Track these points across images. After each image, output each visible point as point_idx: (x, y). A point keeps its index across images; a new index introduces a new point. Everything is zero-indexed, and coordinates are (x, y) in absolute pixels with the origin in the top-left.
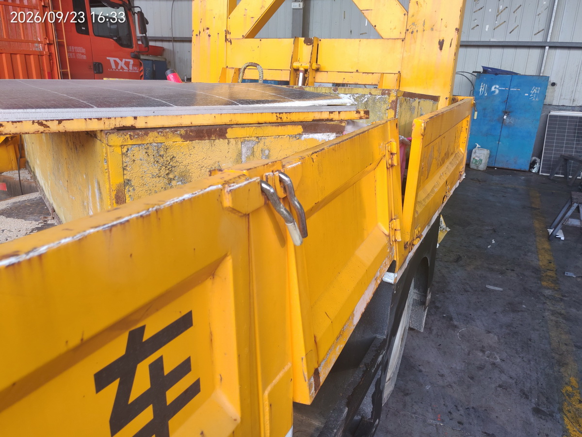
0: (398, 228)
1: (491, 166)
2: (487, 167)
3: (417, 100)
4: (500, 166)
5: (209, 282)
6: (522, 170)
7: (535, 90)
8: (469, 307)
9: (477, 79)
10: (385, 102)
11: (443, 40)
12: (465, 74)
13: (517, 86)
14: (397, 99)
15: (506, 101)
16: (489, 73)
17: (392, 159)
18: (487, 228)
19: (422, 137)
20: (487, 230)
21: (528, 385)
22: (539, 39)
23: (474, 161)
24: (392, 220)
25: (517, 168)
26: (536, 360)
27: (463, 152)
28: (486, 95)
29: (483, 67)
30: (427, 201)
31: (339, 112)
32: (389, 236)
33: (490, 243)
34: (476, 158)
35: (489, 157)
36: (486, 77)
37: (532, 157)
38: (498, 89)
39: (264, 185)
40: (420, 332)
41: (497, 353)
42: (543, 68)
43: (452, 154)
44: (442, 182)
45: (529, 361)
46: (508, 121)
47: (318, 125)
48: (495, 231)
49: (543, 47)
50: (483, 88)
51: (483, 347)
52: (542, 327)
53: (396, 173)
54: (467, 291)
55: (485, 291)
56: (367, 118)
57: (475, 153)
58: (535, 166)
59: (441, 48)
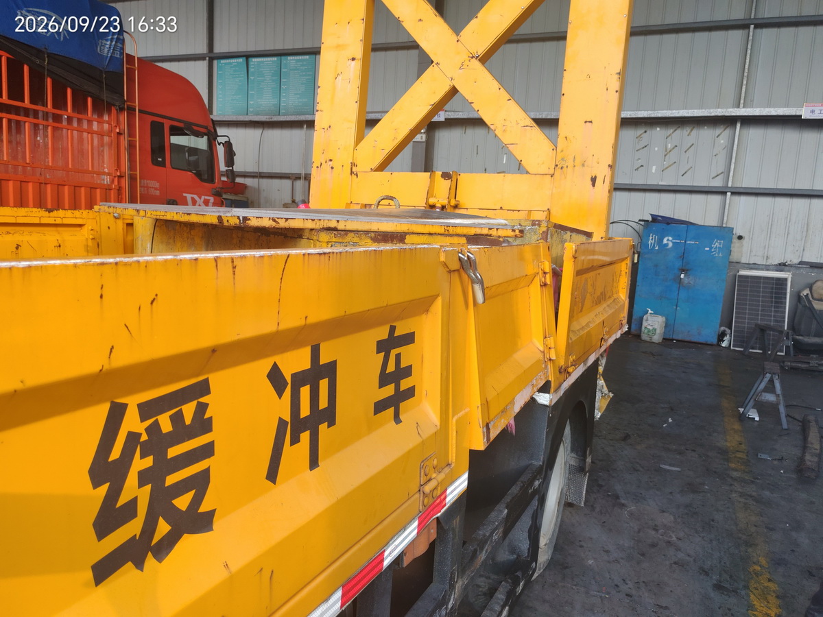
0: (553, 346)
1: (668, 337)
2: (664, 339)
3: (569, 233)
4: (680, 337)
5: (424, 316)
6: (709, 343)
7: (716, 244)
8: (639, 486)
9: (644, 228)
10: (535, 233)
11: (596, 177)
12: (629, 223)
13: (694, 239)
14: (548, 230)
15: (682, 257)
16: (659, 223)
17: (545, 277)
18: (662, 405)
19: (573, 260)
20: (663, 408)
21: (709, 563)
22: (718, 183)
23: (646, 331)
24: (546, 337)
25: (701, 340)
26: (719, 539)
27: (623, 298)
28: (657, 248)
29: (651, 215)
30: (582, 333)
31: (497, 229)
32: (544, 352)
33: (666, 422)
34: (649, 327)
35: (665, 327)
36: (656, 227)
37: (721, 326)
38: (671, 241)
39: (460, 255)
40: (580, 506)
41: (673, 532)
42: (725, 218)
43: (610, 297)
44: (599, 320)
45: (711, 540)
46: (686, 281)
47: (479, 238)
48: (672, 409)
49: (724, 193)
50: (652, 239)
51: (656, 525)
52: (728, 508)
53: (549, 293)
54: (637, 471)
55: (659, 471)
56: (522, 237)
57: (647, 320)
58: (725, 339)
59: (594, 185)
